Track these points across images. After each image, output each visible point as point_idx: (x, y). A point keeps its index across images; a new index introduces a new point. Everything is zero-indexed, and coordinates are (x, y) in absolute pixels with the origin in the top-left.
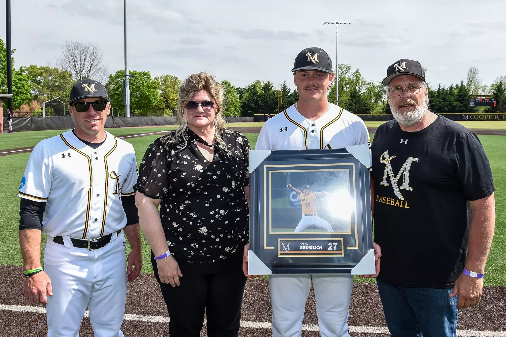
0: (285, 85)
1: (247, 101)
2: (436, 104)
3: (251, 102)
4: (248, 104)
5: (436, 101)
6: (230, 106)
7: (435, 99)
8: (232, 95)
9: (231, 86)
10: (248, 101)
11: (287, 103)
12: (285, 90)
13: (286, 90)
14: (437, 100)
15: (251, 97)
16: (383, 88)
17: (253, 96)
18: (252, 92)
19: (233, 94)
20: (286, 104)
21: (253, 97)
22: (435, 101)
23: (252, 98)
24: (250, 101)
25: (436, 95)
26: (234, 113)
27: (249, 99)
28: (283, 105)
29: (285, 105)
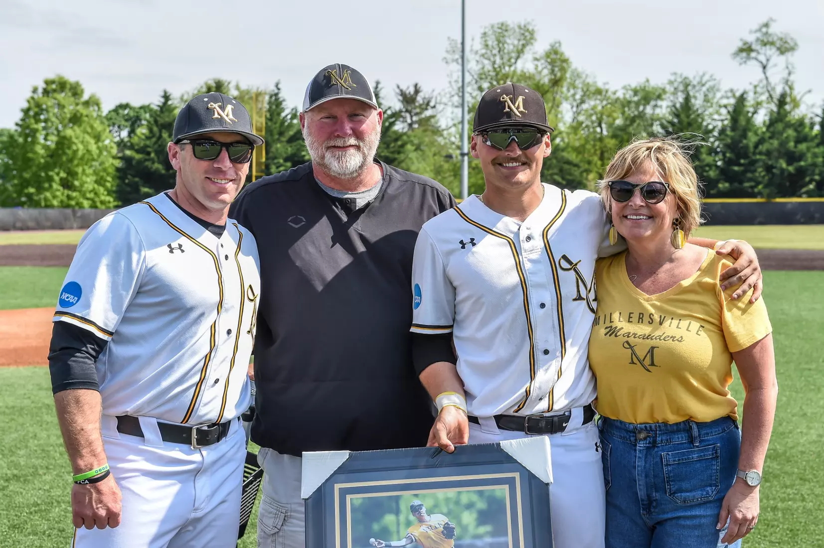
0: (276, 95)
1: (138, 151)
2: (814, 165)
3: (153, 155)
4: (140, 162)
5: (815, 155)
6: (80, 170)
7: (808, 149)
8: (89, 130)
9: (86, 97)
10: (142, 150)
11: (286, 160)
12: (279, 114)
13: (283, 115)
14: (816, 150)
15: (153, 136)
16: (641, 108)
17: (160, 132)
18: (156, 121)
19: (92, 127)
20: (281, 165)
21: (160, 137)
22: (809, 155)
23: (156, 143)
24: (149, 154)
25: (816, 135)
26: (96, 194)
27: (147, 146)
28: (267, 167)
29: (278, 167)
